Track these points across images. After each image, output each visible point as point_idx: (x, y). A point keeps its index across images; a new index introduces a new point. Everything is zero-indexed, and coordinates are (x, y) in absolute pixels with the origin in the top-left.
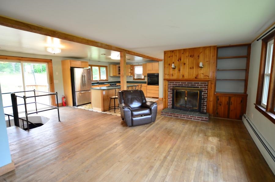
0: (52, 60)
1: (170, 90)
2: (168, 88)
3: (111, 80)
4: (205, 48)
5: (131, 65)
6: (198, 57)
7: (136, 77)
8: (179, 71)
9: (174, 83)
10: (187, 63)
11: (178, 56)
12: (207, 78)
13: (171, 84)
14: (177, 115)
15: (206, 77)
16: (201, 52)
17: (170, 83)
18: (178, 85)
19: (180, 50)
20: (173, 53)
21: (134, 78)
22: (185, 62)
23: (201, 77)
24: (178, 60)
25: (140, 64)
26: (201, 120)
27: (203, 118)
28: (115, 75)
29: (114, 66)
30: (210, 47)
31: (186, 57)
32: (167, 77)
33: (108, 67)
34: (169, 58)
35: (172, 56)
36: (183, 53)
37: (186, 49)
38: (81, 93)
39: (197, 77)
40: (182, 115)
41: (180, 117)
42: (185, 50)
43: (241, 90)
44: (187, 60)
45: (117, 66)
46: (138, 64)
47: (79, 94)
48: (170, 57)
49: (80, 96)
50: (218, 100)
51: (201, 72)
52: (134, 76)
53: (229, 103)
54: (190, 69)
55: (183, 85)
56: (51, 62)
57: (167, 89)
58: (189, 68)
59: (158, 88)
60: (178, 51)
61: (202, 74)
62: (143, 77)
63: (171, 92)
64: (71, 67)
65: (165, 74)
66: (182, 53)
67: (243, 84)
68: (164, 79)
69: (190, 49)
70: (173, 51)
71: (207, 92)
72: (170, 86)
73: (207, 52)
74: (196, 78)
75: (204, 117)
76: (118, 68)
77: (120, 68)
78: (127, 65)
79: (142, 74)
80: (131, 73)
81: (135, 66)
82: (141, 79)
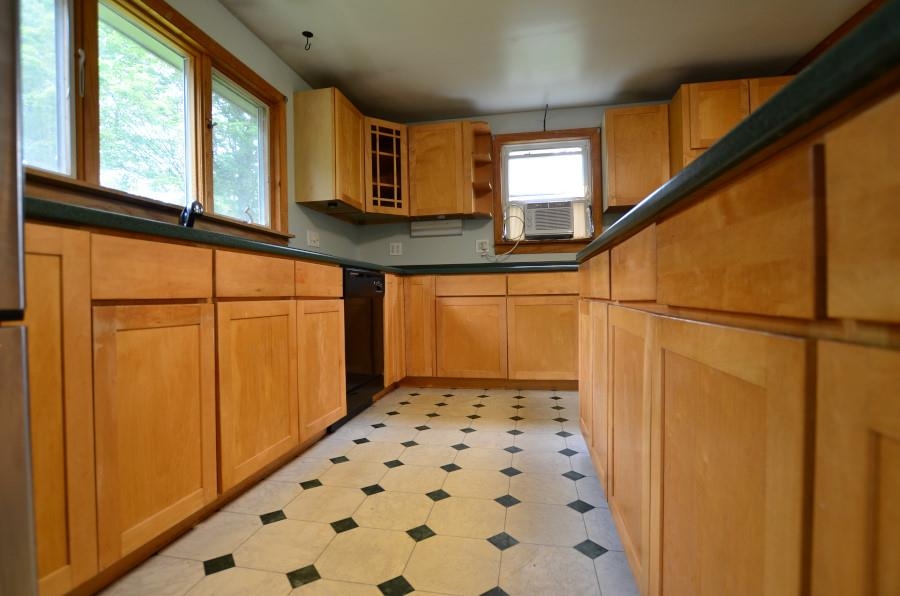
5: (478, 135)
7: (515, 231)
21: (498, 234)
28: (351, 193)
29: (350, 115)
33: (289, 107)
45: (370, 120)
46: (536, 127)
52: (500, 223)
62: (580, 228)
76: (374, 148)
77: (386, 143)
78: (456, 125)
79: (574, 207)
80: (477, 193)
81: (510, 146)
82: (569, 243)
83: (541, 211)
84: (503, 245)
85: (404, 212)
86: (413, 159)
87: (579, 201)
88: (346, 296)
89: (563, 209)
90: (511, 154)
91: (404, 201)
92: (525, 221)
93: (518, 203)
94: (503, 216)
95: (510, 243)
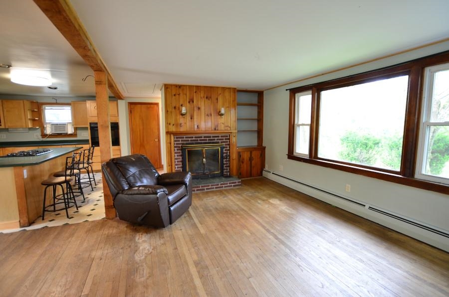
1: (177, 150)
2: (175, 147)
4: (224, 89)
6: (216, 101)
7: (48, 131)
8: (191, 118)
9: (183, 138)
10: (203, 108)
11: (188, 94)
12: (229, 129)
13: (179, 141)
14: (202, 187)
15: (226, 128)
16: (220, 94)
17: (177, 138)
18: (191, 140)
19: (191, 87)
20: (180, 90)
21: (43, 132)
22: (200, 106)
23: (222, 128)
24: (189, 102)
25: (58, 102)
26: (234, 186)
27: (235, 183)
30: (230, 88)
31: (201, 98)
32: (173, 129)
34: (174, 97)
35: (179, 95)
36: (196, 92)
37: (200, 86)
39: (217, 129)
40: (209, 186)
41: (207, 189)
42: (198, 88)
43: (255, 143)
44: (203, 104)
46: (55, 101)
48: (175, 95)
50: (240, 156)
51: (222, 120)
53: (251, 159)
54: (206, 117)
55: (198, 140)
57: (173, 148)
58: (206, 115)
59: (118, 150)
60: (188, 87)
61: (222, 124)
63: (180, 153)
65: (168, 124)
66: (194, 91)
67: (256, 135)
68: (168, 133)
69: (205, 87)
70: (180, 86)
71: (229, 147)
72: (177, 144)
73: (227, 94)
74: (215, 129)
75: (237, 181)
78: (21, 102)
79: (69, 125)
80: (34, 120)
81: (45, 106)
82: (67, 135)
83: (56, 126)
84: (44, 135)
85: (3, 127)
87: (70, 123)
89: (63, 126)
90: (47, 108)
91: (2, 124)
92: (52, 129)
93: (49, 123)
94: (44, 127)
95: (47, 135)
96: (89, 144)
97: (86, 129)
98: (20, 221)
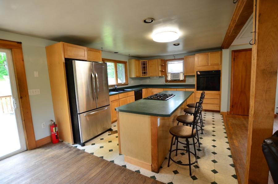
0: (21, 43)
3: (132, 83)
5: (162, 60)
7: (169, 78)
21: (166, 79)
28: (138, 75)
29: (137, 62)
33: (128, 63)
38: (89, 116)
45: (141, 61)
46: (173, 58)
47: (86, 119)
49: (87, 121)
52: (166, 76)
56: (21, 48)
62: (182, 78)
64: (66, 59)
76: (142, 65)
77: (144, 64)
78: (157, 60)
79: (181, 74)
80: (162, 71)
81: (168, 61)
82: (179, 81)
83: (174, 75)
84: (167, 81)
85: (148, 76)
86: (149, 66)
87: (182, 72)
88: (135, 95)
89: (178, 74)
90: (169, 63)
91: (148, 74)
92: (171, 76)
93: (170, 73)
94: (167, 75)
95: (168, 81)
96: (195, 88)
97: (193, 76)
98: (152, 165)
